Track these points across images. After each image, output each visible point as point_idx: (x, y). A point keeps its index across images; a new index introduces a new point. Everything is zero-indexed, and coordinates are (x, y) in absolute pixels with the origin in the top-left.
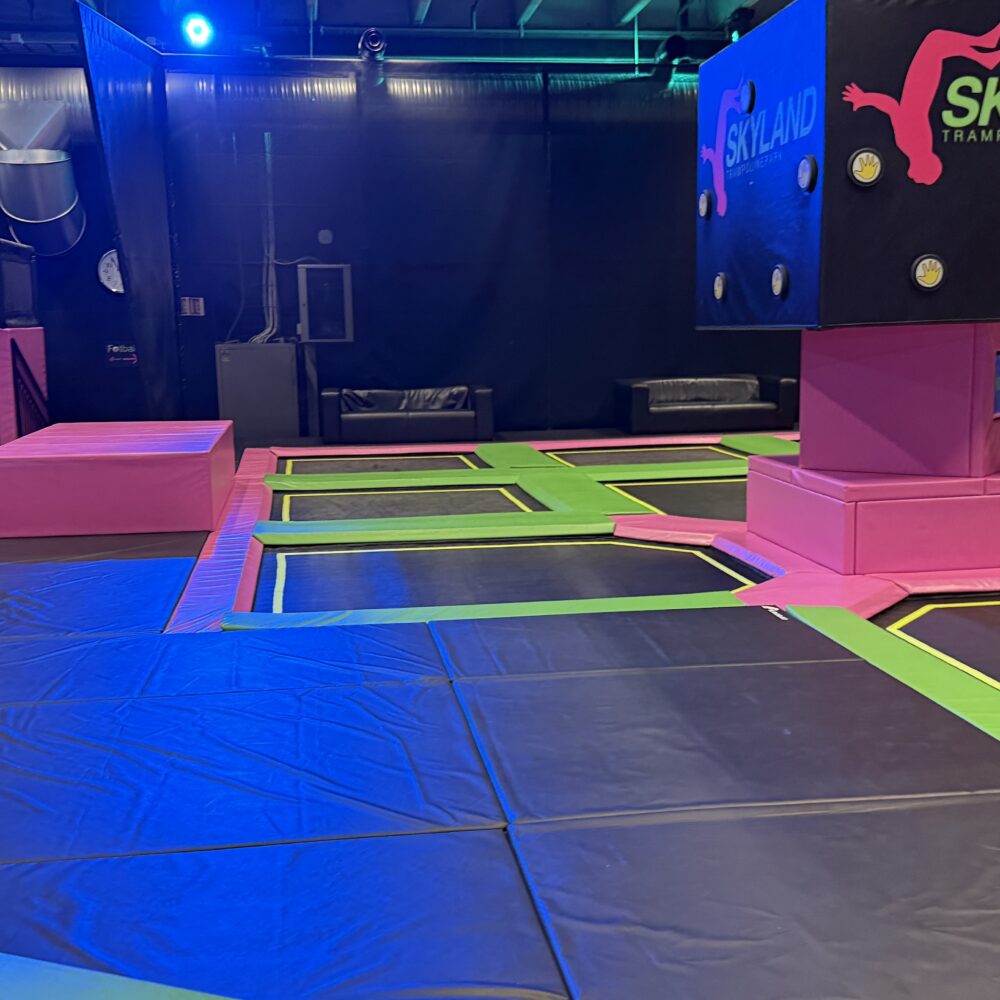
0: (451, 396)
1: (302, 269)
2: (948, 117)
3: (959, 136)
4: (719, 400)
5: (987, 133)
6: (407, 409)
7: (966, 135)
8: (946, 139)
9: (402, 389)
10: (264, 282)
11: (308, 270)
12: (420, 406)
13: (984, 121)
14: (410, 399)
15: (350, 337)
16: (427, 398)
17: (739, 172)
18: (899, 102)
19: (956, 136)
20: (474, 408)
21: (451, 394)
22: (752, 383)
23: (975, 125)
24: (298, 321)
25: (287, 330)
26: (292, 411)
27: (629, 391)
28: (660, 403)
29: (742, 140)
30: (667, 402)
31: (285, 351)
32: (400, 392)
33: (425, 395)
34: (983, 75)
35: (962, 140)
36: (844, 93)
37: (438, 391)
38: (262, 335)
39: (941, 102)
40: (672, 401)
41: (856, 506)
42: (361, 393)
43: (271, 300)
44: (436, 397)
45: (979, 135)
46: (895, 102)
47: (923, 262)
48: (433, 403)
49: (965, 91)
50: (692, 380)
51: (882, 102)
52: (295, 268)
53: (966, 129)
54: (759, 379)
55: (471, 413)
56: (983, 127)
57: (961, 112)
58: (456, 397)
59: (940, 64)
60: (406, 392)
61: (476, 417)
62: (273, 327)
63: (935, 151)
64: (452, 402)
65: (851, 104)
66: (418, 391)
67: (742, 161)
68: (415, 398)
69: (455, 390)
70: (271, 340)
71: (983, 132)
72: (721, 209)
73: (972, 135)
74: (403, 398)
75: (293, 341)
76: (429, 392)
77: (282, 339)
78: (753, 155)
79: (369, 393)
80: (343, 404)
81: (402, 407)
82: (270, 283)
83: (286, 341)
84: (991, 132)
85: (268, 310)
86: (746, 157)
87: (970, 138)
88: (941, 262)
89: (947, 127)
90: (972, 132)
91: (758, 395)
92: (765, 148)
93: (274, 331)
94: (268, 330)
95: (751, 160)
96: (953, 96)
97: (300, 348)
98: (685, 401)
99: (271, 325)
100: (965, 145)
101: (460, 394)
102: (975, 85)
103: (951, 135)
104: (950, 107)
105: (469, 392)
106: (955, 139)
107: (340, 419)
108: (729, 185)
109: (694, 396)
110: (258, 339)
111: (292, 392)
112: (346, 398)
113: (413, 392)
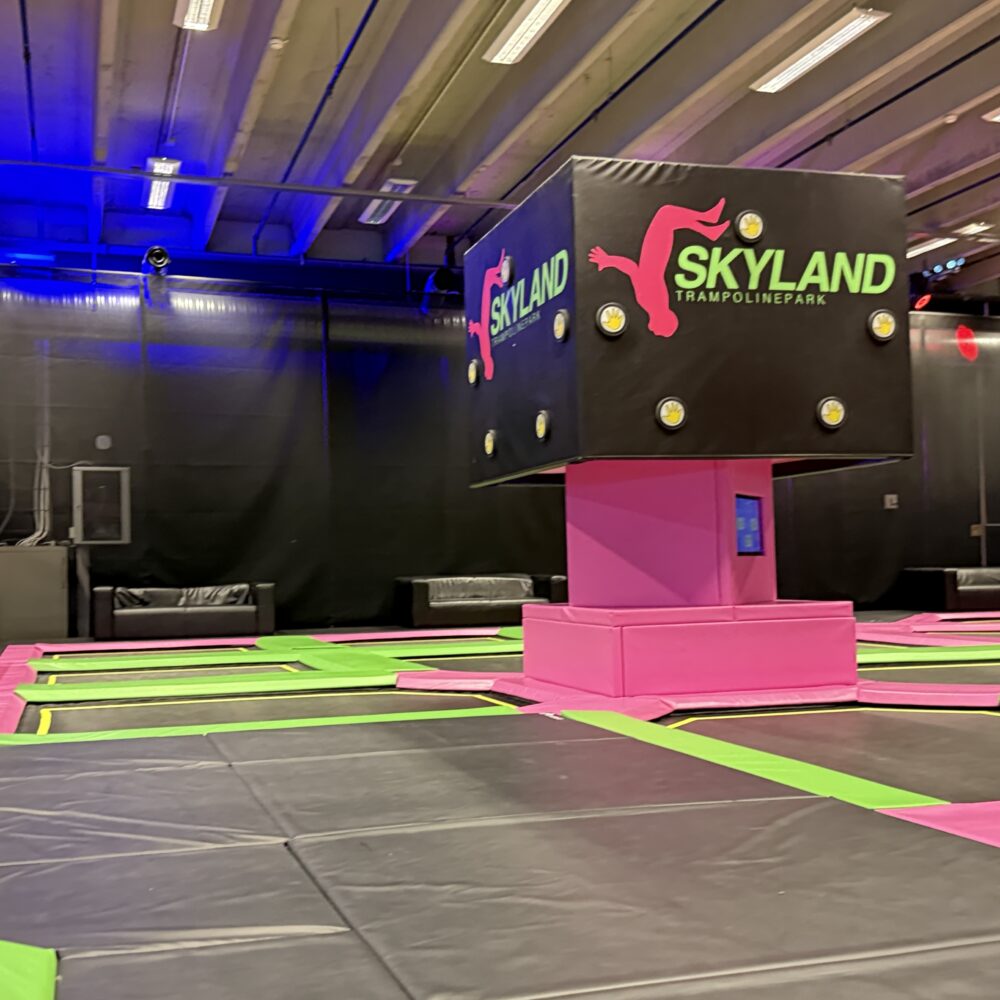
0: (231, 594)
1: (77, 473)
2: (680, 279)
3: (690, 296)
4: (496, 597)
5: (714, 294)
6: (185, 605)
7: (697, 296)
8: (679, 298)
9: (181, 587)
10: (36, 486)
11: (85, 473)
12: (199, 602)
13: (711, 284)
14: (188, 597)
15: (126, 539)
16: (207, 595)
17: (503, 338)
18: (638, 263)
19: (688, 297)
20: (255, 603)
21: (231, 592)
22: (526, 582)
23: (703, 287)
24: (71, 524)
25: (59, 532)
26: (62, 610)
27: (410, 585)
28: (439, 599)
29: (504, 310)
30: (446, 599)
31: (57, 553)
32: (177, 590)
33: (204, 593)
34: (709, 246)
35: (693, 299)
36: (590, 255)
37: (218, 588)
38: (31, 538)
39: (673, 268)
40: (452, 597)
41: (622, 631)
42: (137, 591)
43: (43, 503)
44: (216, 595)
45: (707, 296)
46: (634, 264)
47: (667, 403)
48: (213, 600)
49: (693, 258)
50: (468, 579)
51: (624, 264)
52: (70, 470)
53: (697, 291)
54: (532, 578)
55: (252, 608)
56: (710, 290)
57: (691, 276)
58: (237, 595)
59: (672, 236)
60: (185, 591)
61: (257, 612)
62: (44, 531)
63: (671, 308)
64: (232, 599)
65: (596, 265)
66: (197, 589)
67: (506, 328)
68: (194, 595)
69: (236, 588)
70: (40, 543)
71: (711, 294)
72: (489, 375)
73: (702, 296)
74: (181, 596)
75: (65, 545)
76: (208, 590)
77: (53, 543)
78: (515, 319)
79: (145, 593)
80: (116, 600)
81: (181, 603)
82: (42, 487)
83: (57, 545)
84: (717, 294)
85: (39, 514)
86: (508, 323)
87: (700, 298)
88: (682, 403)
89: (680, 289)
90: (702, 293)
91: (532, 593)
92: (524, 312)
93: (45, 534)
94: (37, 534)
95: (513, 325)
96: (683, 261)
97: (73, 551)
98: (464, 598)
99: (42, 528)
100: (696, 303)
101: (240, 592)
102: (702, 253)
103: (684, 295)
104: (681, 271)
105: (250, 590)
106: (688, 299)
107: (113, 616)
108: (494, 352)
109: (472, 594)
110: (26, 542)
111: (62, 594)
112: (120, 596)
113: (191, 590)
